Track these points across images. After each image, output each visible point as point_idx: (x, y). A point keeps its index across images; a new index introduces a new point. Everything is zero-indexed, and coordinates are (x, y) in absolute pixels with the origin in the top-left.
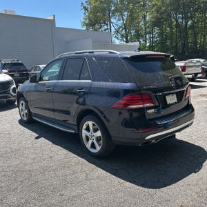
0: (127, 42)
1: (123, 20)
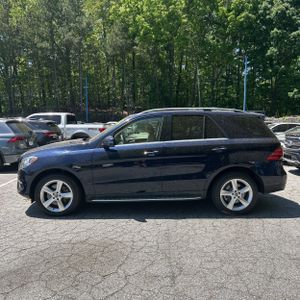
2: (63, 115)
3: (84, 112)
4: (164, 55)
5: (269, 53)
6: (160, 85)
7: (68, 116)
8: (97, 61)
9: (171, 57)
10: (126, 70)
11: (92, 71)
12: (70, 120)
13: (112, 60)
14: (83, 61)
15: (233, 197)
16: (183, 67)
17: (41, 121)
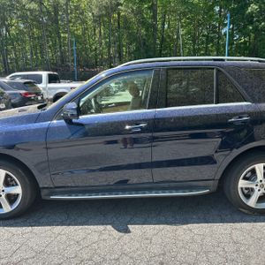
2: (44, 74)
3: (74, 71)
4: (148, 15)
5: (249, 10)
6: (144, 44)
7: (49, 75)
8: (84, 22)
9: (154, 17)
10: (112, 30)
11: (79, 32)
12: (52, 79)
13: (98, 20)
14: (70, 22)
15: (256, 189)
16: (166, 26)
17: (18, 80)
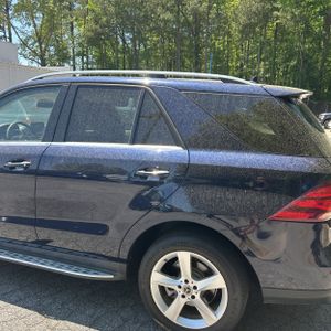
0: (43, 64)
1: (35, 26)
15: (179, 293)
